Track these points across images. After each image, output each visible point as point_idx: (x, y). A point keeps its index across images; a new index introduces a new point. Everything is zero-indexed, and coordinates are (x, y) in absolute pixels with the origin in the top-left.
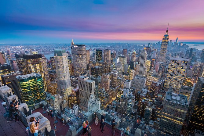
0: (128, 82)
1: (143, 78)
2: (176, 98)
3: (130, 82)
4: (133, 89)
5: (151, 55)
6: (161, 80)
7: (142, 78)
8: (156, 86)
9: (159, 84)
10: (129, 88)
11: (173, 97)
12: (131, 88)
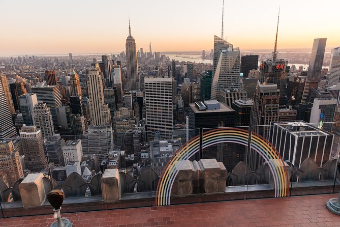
0: (73, 147)
1: (105, 128)
2: (167, 148)
3: (77, 146)
4: (89, 158)
5: (113, 79)
6: (140, 125)
7: (104, 130)
8: (135, 138)
9: (139, 133)
10: (80, 159)
11: (163, 149)
12: (83, 159)
